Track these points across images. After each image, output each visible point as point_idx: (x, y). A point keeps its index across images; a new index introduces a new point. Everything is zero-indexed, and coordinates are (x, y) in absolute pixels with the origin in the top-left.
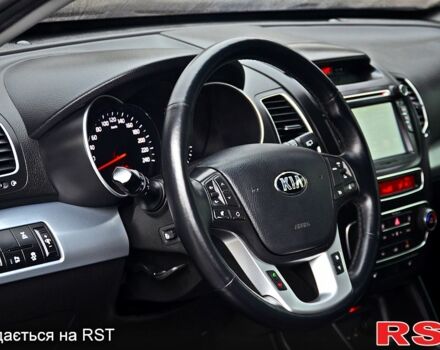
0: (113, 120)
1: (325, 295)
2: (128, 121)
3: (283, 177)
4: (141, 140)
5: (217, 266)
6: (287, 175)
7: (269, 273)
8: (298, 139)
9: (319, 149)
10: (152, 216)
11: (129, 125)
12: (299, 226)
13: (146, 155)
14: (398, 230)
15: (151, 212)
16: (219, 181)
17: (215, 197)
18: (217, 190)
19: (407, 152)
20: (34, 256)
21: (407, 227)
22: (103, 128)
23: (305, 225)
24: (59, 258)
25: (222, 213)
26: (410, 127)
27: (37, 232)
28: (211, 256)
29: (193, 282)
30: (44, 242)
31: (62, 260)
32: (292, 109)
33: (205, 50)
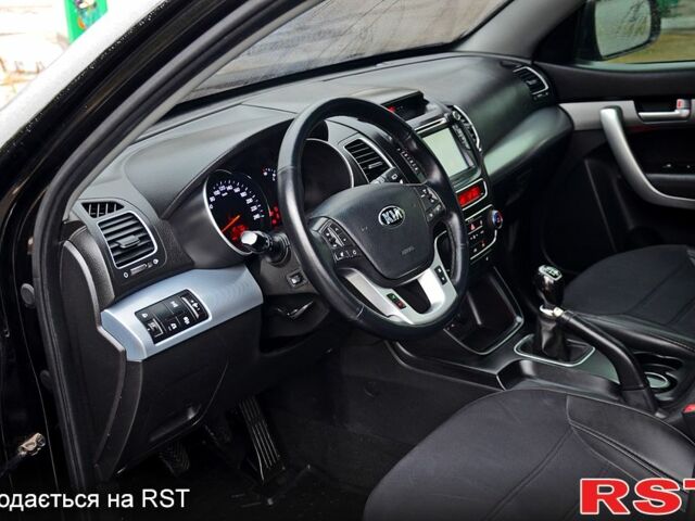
0: (223, 188)
1: (437, 304)
2: (235, 187)
3: (384, 212)
4: (249, 201)
5: (347, 300)
6: (387, 210)
7: (390, 296)
8: (384, 175)
9: (401, 182)
10: (279, 266)
11: (237, 190)
12: (405, 252)
13: (256, 212)
14: (474, 234)
15: (276, 263)
16: (333, 227)
17: (333, 242)
18: (333, 235)
19: (470, 168)
20: (186, 320)
21: (480, 230)
22: (216, 197)
23: (410, 249)
24: (207, 317)
25: (342, 254)
26: (467, 146)
27: (184, 299)
28: (341, 294)
29: (322, 314)
30: (193, 306)
31: (210, 318)
32: (371, 149)
33: (300, 114)
